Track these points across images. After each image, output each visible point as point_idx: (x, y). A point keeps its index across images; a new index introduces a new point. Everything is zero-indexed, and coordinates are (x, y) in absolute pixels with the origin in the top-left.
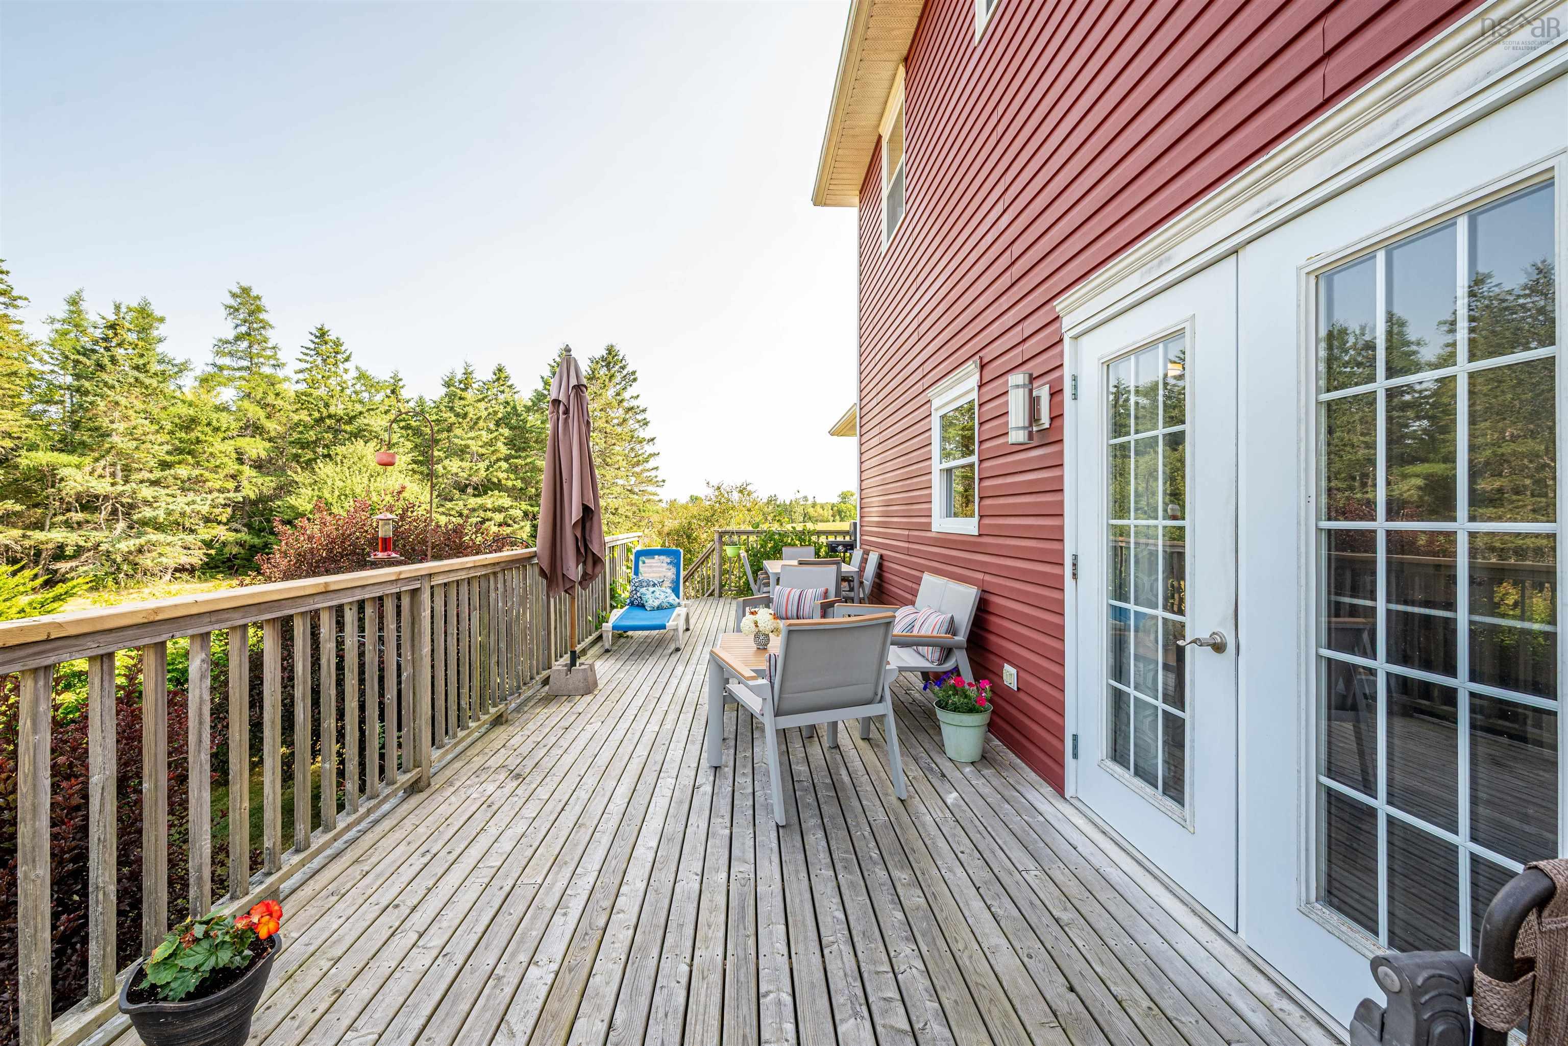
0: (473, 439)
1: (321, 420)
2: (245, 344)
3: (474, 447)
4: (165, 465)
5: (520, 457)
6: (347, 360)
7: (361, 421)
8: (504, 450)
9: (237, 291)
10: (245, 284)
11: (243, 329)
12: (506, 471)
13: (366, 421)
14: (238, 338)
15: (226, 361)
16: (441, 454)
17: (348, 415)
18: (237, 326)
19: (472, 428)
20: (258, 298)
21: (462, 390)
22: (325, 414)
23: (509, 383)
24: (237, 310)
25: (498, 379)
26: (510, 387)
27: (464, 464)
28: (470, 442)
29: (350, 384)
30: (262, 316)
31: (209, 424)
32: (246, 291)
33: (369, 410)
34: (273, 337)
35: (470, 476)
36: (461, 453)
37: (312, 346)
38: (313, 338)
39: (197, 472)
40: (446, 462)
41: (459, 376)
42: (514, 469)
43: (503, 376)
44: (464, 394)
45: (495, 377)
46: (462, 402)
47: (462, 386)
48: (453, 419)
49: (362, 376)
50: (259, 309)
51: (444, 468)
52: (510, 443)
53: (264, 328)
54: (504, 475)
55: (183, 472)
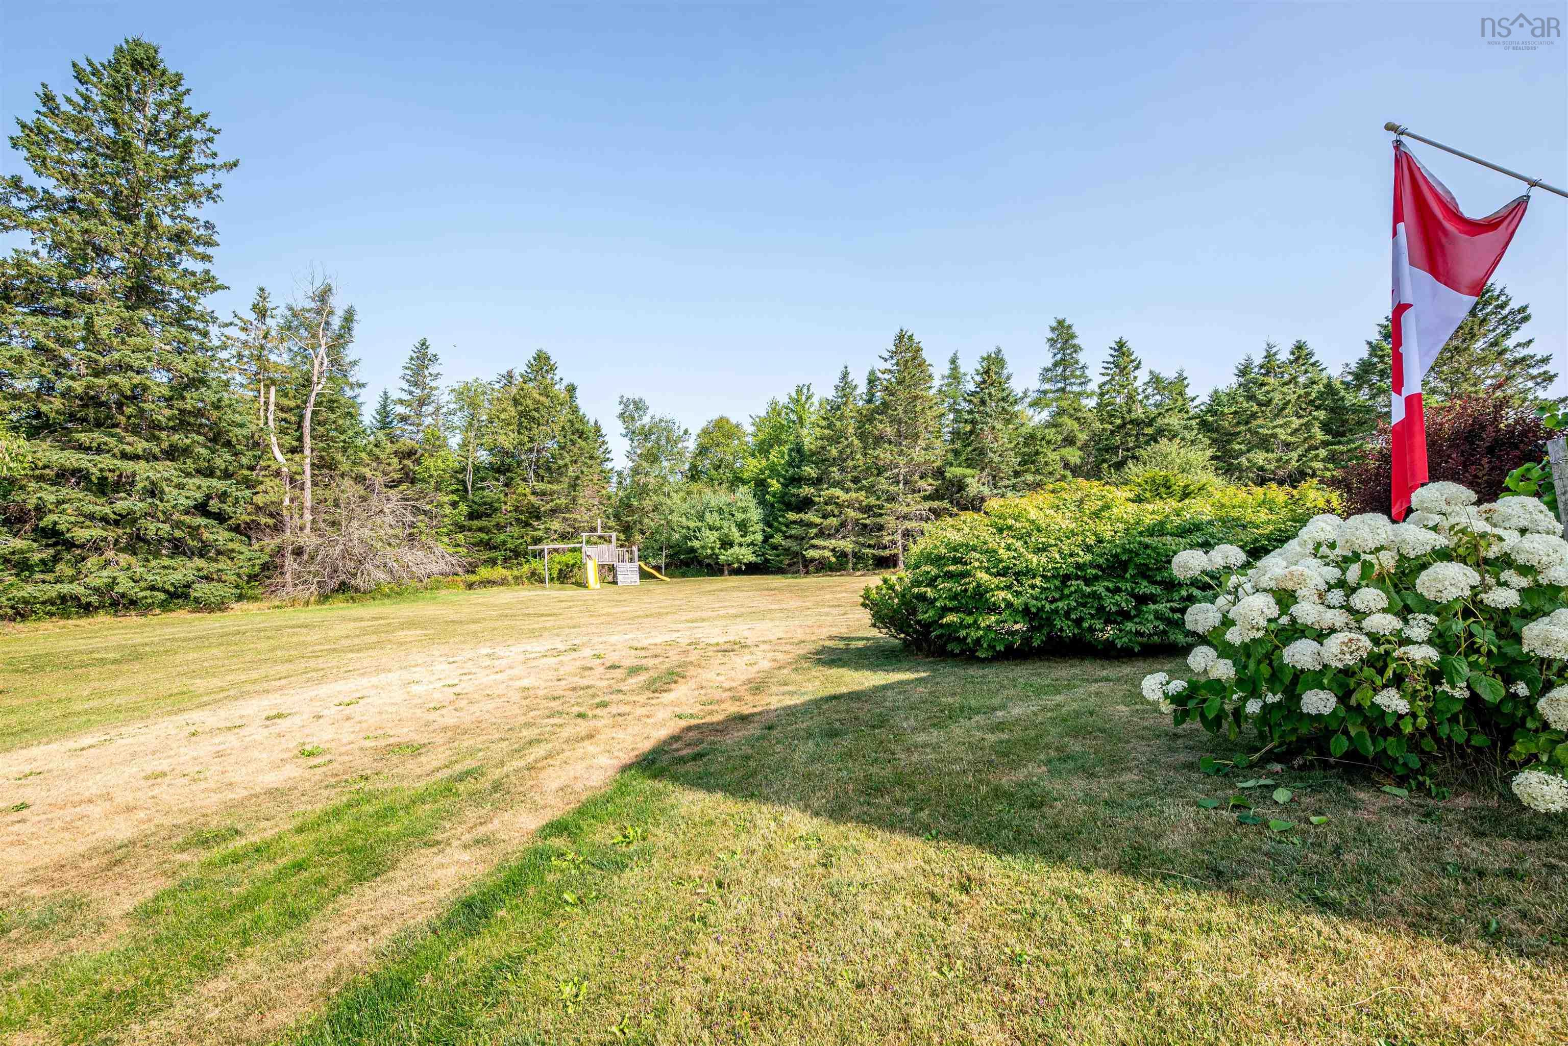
0: (1281, 426)
1: (1123, 426)
2: (1060, 370)
3: (1282, 434)
4: (1017, 474)
5: (1339, 443)
6: (1137, 367)
7: (1160, 421)
8: (1319, 435)
9: (1055, 324)
10: (1060, 318)
11: (1059, 356)
12: (1323, 460)
13: (1166, 421)
14: (1056, 365)
15: (1047, 386)
16: (1243, 447)
17: (1147, 417)
18: (1055, 355)
19: (1277, 416)
20: (1070, 327)
21: (1264, 375)
22: (1128, 419)
23: (1312, 361)
24: (1056, 341)
25: (1297, 359)
26: (1313, 365)
27: (1270, 456)
28: (1278, 430)
29: (1140, 390)
30: (1075, 341)
31: (1043, 438)
32: (1061, 323)
33: (1167, 410)
34: (1082, 358)
35: (1277, 467)
36: (1265, 443)
37: (1111, 360)
38: (1112, 352)
39: (1039, 478)
40: (1251, 455)
41: (1258, 359)
42: (1333, 458)
43: (1304, 353)
44: (1266, 379)
45: (1292, 357)
46: (1264, 389)
47: (1263, 371)
48: (1255, 408)
49: (1155, 380)
50: (1073, 336)
51: (1249, 461)
52: (1326, 427)
53: (1075, 351)
54: (1320, 465)
55: (1029, 478)
